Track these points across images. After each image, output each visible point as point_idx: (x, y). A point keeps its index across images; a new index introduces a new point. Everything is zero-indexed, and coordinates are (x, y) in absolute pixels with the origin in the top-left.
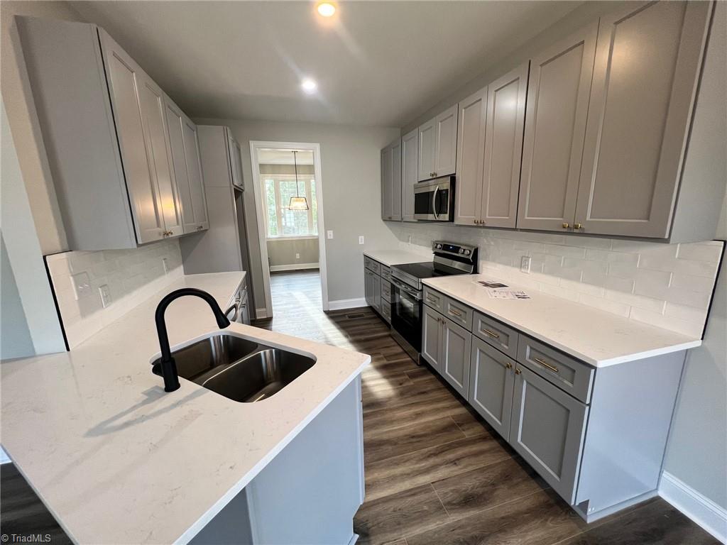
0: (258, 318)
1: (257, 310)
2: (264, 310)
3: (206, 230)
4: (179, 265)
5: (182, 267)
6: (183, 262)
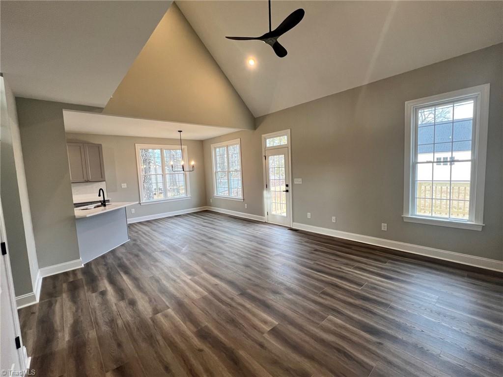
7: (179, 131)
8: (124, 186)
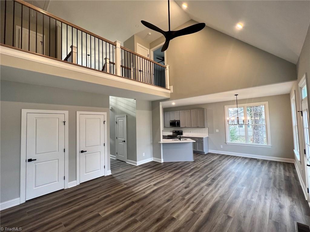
7: (235, 95)
8: (217, 131)
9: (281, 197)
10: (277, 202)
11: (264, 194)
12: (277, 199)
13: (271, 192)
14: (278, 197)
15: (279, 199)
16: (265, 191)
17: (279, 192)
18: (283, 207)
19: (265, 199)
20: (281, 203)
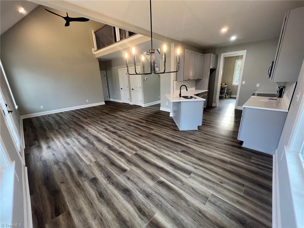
0: (213, 106)
1: (213, 104)
2: (215, 104)
3: (201, 79)
4: (194, 87)
5: (195, 88)
6: (195, 87)
9: (52, 154)
10: (53, 148)
11: (66, 147)
12: (54, 150)
13: (63, 153)
14: (55, 152)
15: (53, 152)
16: (68, 150)
17: (56, 158)
18: (47, 148)
19: (63, 145)
20: (50, 150)
